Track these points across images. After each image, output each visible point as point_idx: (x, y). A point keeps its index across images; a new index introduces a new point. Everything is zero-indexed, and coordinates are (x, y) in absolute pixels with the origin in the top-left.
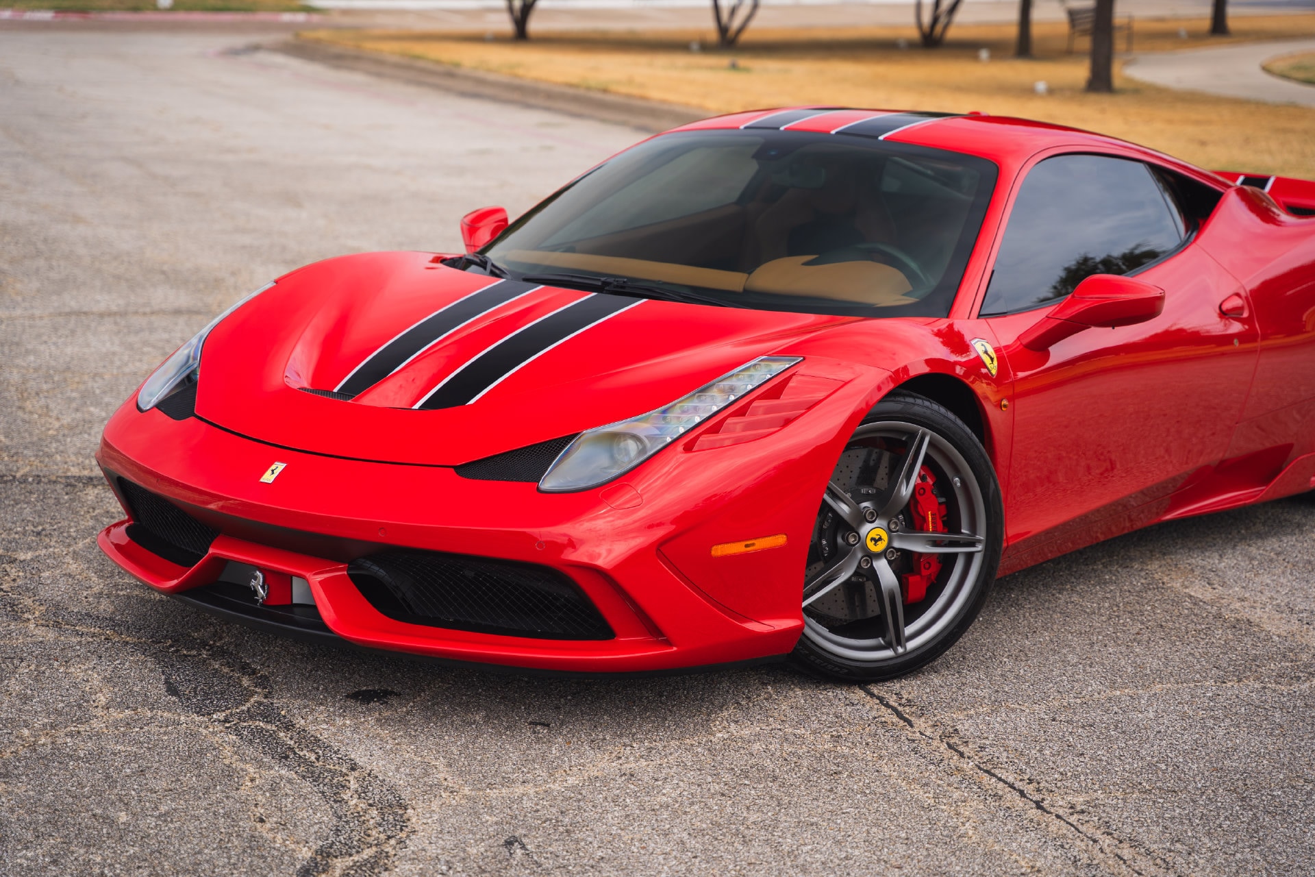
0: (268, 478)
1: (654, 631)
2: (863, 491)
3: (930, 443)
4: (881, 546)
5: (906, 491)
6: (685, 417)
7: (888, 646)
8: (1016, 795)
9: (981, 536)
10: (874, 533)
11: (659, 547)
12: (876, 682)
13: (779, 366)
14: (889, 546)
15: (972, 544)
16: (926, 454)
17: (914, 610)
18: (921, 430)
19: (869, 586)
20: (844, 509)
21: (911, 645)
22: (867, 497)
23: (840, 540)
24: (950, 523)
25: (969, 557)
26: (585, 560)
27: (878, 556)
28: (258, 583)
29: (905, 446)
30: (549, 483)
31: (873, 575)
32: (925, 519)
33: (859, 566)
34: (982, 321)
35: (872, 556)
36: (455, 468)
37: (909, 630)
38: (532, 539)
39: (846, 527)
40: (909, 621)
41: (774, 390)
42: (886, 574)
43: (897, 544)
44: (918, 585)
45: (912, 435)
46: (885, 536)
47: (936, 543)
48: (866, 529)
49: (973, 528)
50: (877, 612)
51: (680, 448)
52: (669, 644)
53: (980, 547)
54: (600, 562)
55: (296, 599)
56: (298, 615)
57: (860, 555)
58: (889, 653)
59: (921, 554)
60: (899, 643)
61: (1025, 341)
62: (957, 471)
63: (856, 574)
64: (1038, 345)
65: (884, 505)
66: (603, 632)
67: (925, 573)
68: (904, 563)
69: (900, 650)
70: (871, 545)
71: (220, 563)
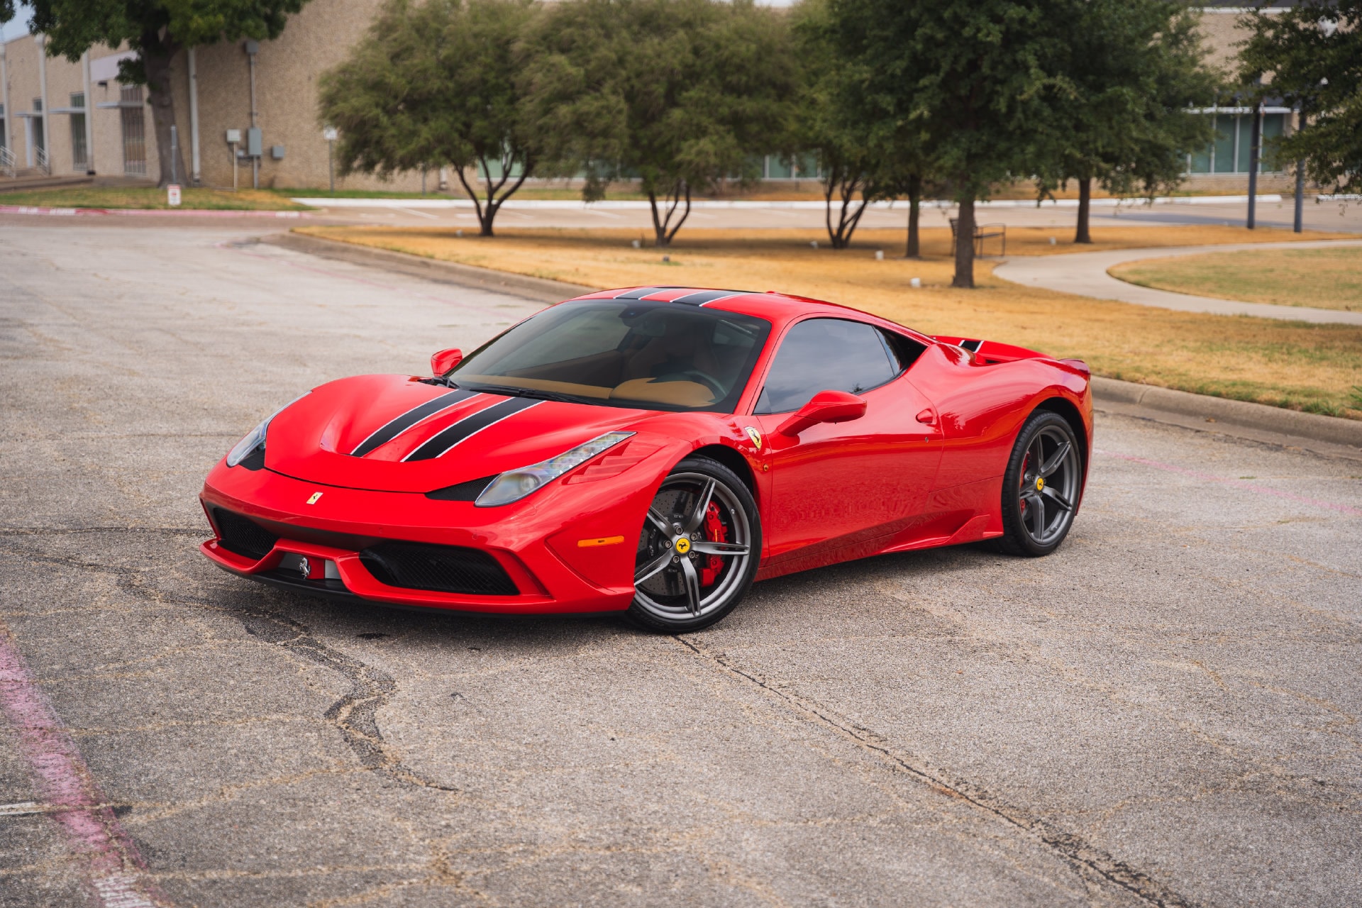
0: (312, 501)
1: (544, 591)
2: (676, 516)
3: (716, 487)
4: (685, 550)
5: (700, 516)
6: (564, 465)
7: (690, 611)
8: (750, 681)
9: (748, 545)
10: (681, 541)
11: (546, 539)
12: (682, 633)
13: (622, 437)
14: (691, 550)
15: (742, 550)
16: (713, 494)
17: (706, 591)
18: (710, 478)
19: (679, 575)
20: (662, 526)
21: (704, 611)
22: (678, 520)
23: (660, 545)
24: (730, 537)
25: (741, 557)
26: (502, 545)
27: (684, 555)
28: (304, 567)
29: (701, 489)
30: (481, 501)
31: (680, 568)
32: (713, 535)
33: (672, 561)
34: (754, 417)
35: (679, 555)
36: (426, 494)
37: (702, 603)
38: (469, 533)
39: (664, 537)
40: (703, 597)
41: (619, 450)
42: (689, 568)
43: (695, 549)
44: (709, 576)
45: (704, 481)
46: (688, 543)
47: (719, 548)
48: (676, 539)
49: (743, 541)
50: (684, 592)
51: (560, 482)
52: (552, 598)
53: (747, 552)
54: (512, 547)
55: (327, 575)
56: (328, 584)
57: (672, 555)
58: (690, 616)
59: (710, 555)
60: (696, 610)
61: (781, 430)
62: (733, 505)
63: (669, 566)
64: (791, 432)
65: (687, 525)
66: (513, 591)
67: (713, 567)
68: (701, 561)
69: (697, 614)
70: (679, 549)
71: (281, 554)
